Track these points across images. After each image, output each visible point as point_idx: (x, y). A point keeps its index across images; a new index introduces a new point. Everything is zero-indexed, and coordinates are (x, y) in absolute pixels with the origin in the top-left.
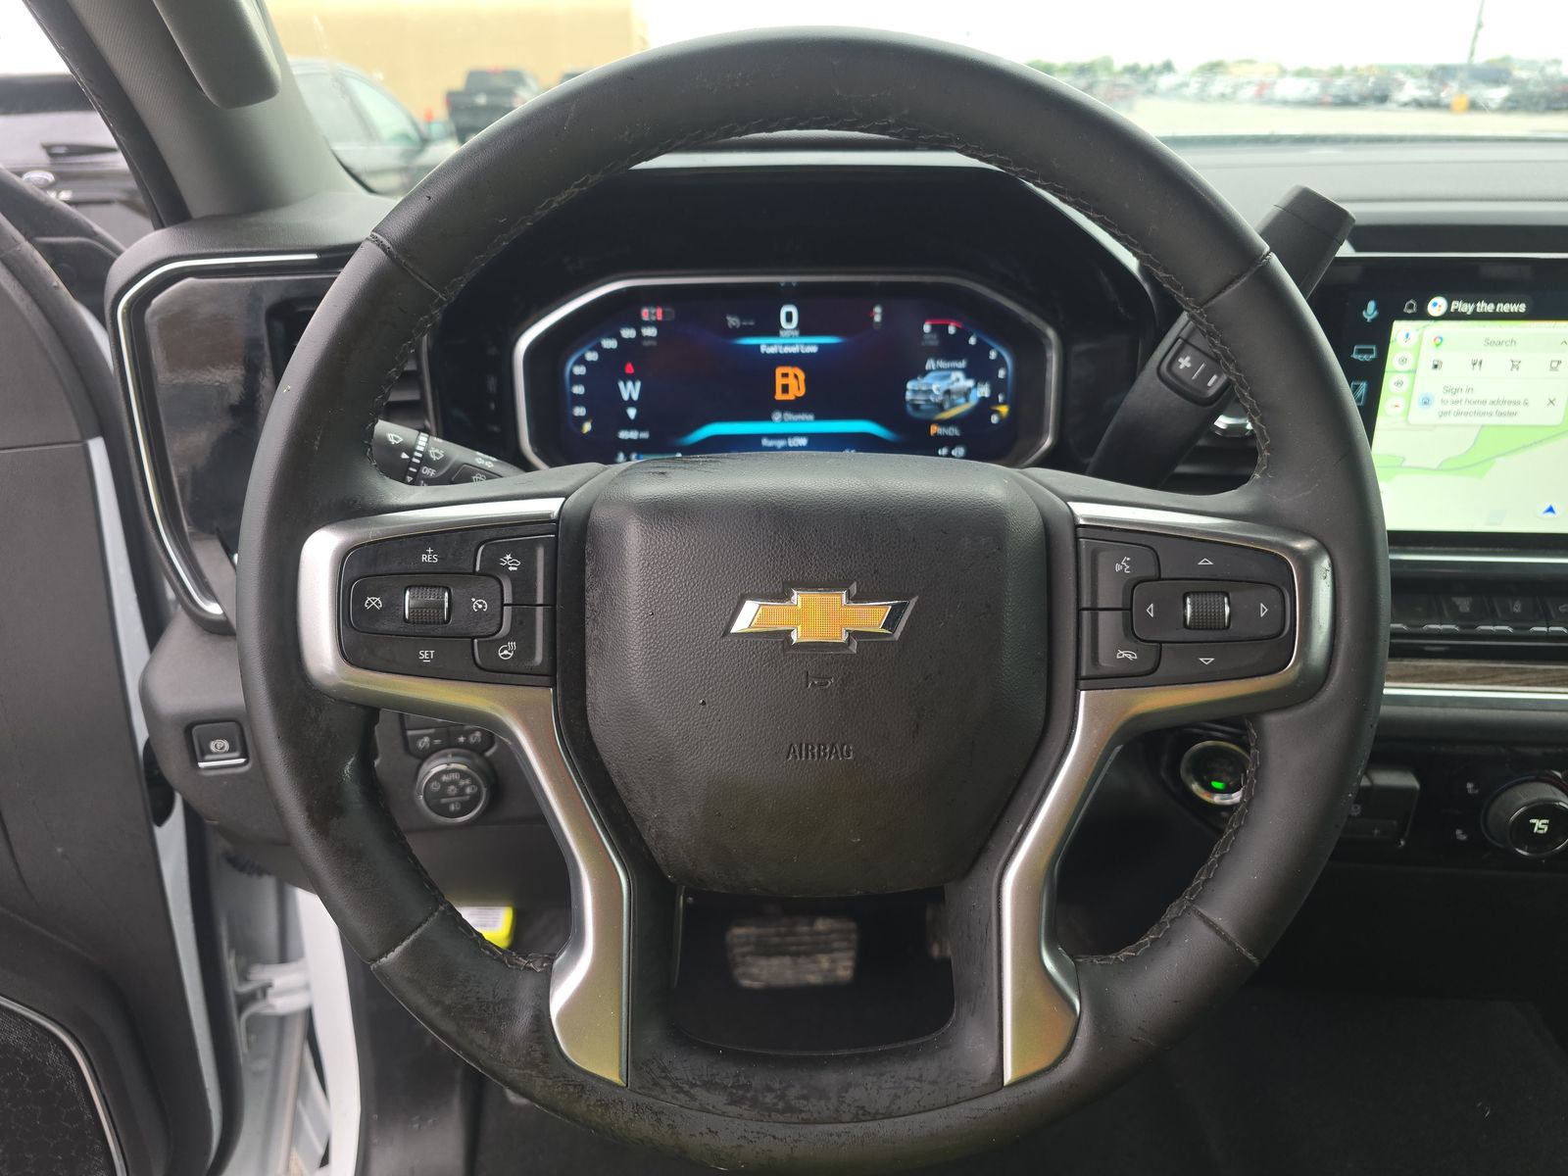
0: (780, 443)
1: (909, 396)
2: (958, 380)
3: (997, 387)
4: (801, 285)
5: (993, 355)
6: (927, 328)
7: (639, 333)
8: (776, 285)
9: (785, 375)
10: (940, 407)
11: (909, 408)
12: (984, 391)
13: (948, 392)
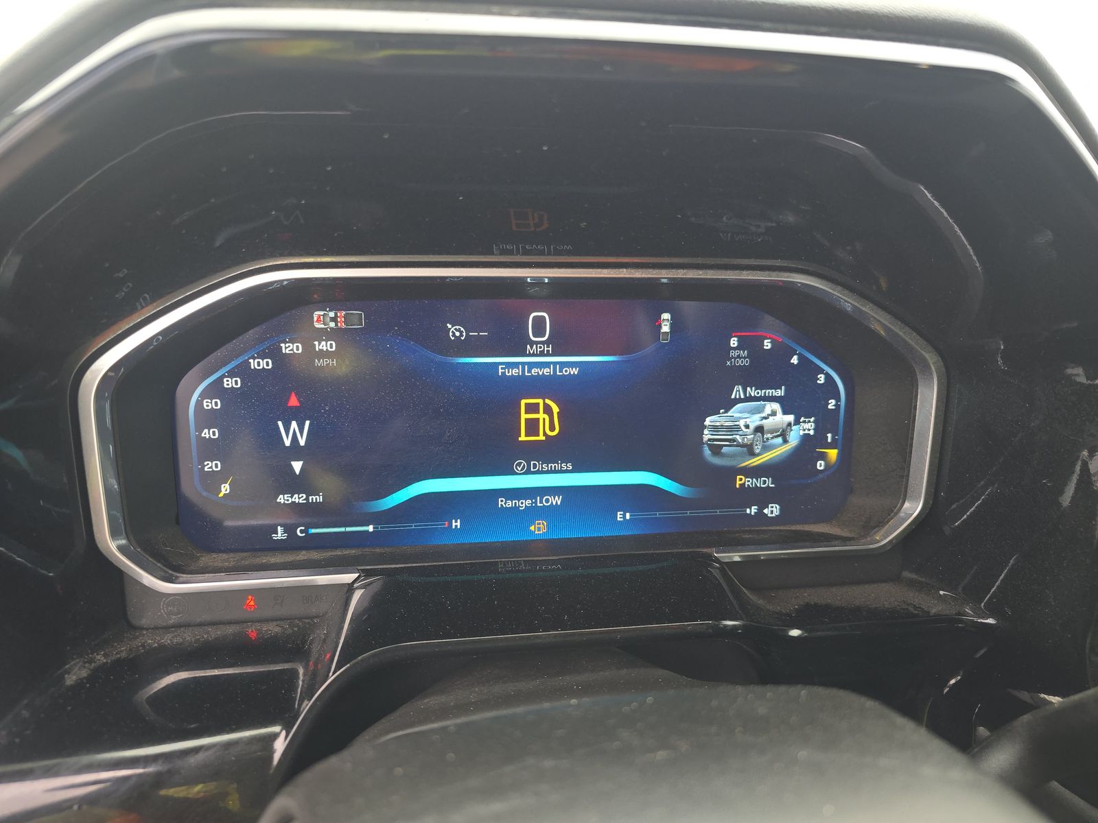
0: (525, 503)
1: (707, 435)
2: (774, 413)
3: (825, 421)
4: (554, 281)
5: (821, 379)
6: (734, 342)
7: (308, 347)
8: (522, 280)
9: (532, 408)
10: (750, 451)
11: (707, 452)
12: (808, 427)
13: (759, 429)
